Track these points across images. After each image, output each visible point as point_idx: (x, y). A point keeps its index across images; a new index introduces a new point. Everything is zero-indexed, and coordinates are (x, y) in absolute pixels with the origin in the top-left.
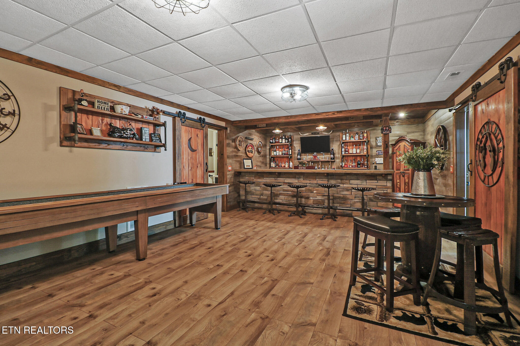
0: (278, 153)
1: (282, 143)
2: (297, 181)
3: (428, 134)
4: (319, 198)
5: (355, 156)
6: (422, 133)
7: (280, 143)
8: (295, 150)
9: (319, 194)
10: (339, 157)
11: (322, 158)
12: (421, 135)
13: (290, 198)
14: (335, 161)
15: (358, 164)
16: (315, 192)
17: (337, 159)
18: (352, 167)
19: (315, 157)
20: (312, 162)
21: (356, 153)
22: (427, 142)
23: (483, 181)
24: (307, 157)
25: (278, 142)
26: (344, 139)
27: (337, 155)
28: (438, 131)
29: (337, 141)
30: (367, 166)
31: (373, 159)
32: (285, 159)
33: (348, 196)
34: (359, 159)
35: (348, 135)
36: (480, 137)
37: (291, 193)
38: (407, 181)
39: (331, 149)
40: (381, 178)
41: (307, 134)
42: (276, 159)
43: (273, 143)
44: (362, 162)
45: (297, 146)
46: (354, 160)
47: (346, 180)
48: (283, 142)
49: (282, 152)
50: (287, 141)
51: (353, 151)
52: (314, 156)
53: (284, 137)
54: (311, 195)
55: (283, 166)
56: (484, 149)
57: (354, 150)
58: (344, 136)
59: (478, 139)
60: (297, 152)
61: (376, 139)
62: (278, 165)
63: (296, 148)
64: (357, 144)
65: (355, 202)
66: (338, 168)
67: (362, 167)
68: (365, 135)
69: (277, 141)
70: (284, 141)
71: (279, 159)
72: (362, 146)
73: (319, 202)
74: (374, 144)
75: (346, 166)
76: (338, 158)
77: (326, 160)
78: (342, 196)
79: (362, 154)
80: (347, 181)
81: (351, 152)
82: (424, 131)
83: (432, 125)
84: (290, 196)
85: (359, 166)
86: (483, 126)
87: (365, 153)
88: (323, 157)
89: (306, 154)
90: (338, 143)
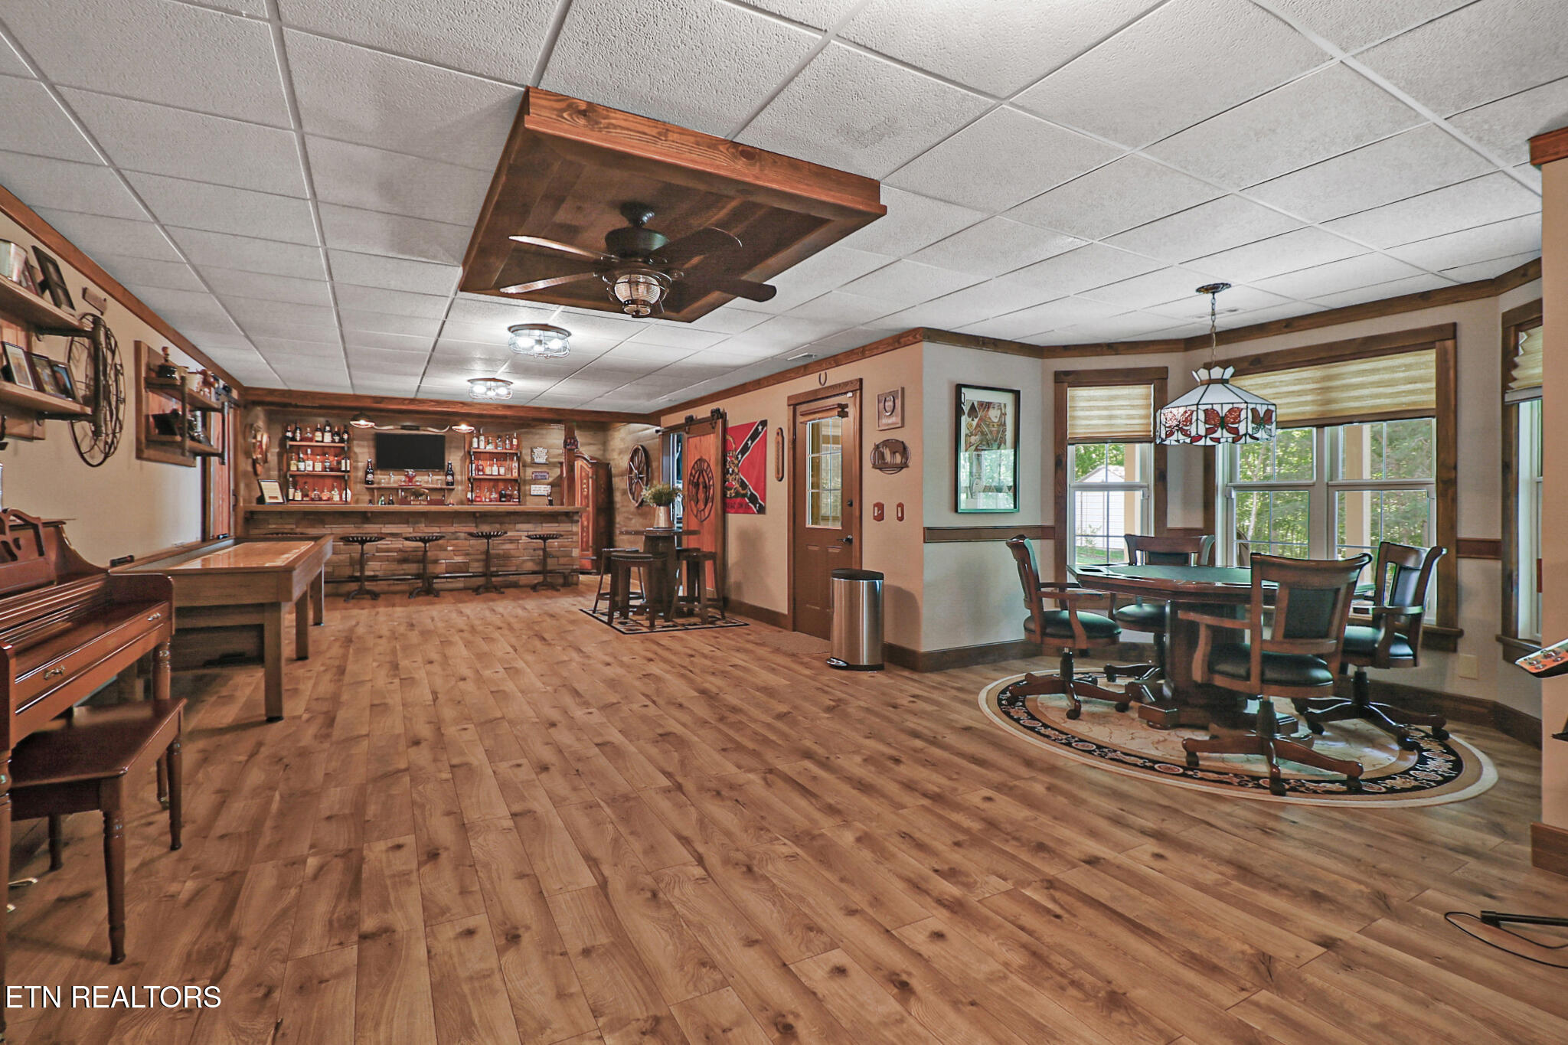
0: (309, 466)
1: (322, 442)
2: (411, 530)
3: (613, 450)
4: (459, 559)
5: (495, 481)
6: (600, 446)
7: (317, 441)
8: (357, 462)
9: (457, 553)
10: (462, 481)
11: (427, 482)
12: (600, 449)
13: (394, 566)
14: (453, 489)
15: (501, 496)
16: (449, 548)
17: (458, 485)
18: (491, 501)
19: (411, 479)
20: (403, 490)
21: (499, 475)
22: (611, 462)
23: (696, 516)
24: (392, 479)
25: (311, 440)
26: (475, 445)
27: (458, 477)
28: (636, 451)
29: (458, 448)
30: (519, 498)
31: (527, 487)
32: (329, 482)
33: (512, 551)
34: (501, 486)
35: (482, 438)
36: (693, 472)
37: (395, 554)
38: (585, 523)
39: (446, 464)
40: (564, 518)
41: (391, 427)
42: (301, 481)
43: (295, 440)
44: (508, 492)
45: (364, 454)
46: (493, 487)
47: (509, 523)
48: (325, 440)
49: (323, 465)
50: (337, 439)
51: (493, 470)
52: (407, 476)
53: (328, 428)
54: (442, 554)
55: (325, 498)
56: (697, 485)
57: (495, 468)
58: (475, 440)
59: (691, 473)
60: (361, 465)
61: (532, 451)
62: (307, 496)
63: (360, 458)
64: (500, 457)
65: (525, 561)
66: (461, 503)
67: (509, 501)
68: (515, 442)
69: (309, 435)
70: (328, 438)
71: (310, 480)
72: (508, 462)
73: (460, 567)
74: (528, 459)
75: (478, 499)
76: (461, 483)
77: (435, 486)
78: (501, 552)
79: (509, 476)
80: (511, 526)
81: (488, 471)
82: (605, 444)
83: (623, 440)
84: (394, 560)
85: (503, 499)
86: (696, 462)
87: (515, 474)
88: (427, 480)
89: (387, 472)
90: (461, 454)
